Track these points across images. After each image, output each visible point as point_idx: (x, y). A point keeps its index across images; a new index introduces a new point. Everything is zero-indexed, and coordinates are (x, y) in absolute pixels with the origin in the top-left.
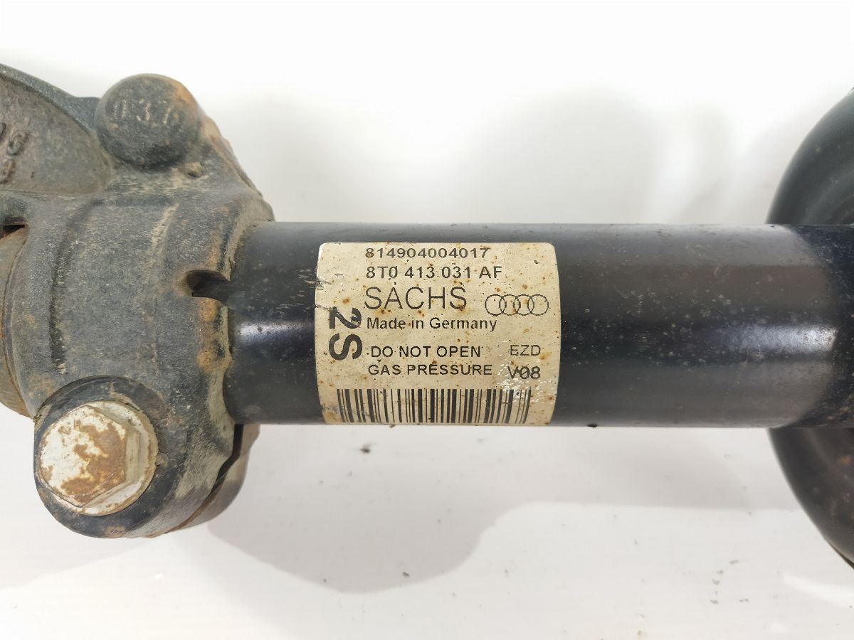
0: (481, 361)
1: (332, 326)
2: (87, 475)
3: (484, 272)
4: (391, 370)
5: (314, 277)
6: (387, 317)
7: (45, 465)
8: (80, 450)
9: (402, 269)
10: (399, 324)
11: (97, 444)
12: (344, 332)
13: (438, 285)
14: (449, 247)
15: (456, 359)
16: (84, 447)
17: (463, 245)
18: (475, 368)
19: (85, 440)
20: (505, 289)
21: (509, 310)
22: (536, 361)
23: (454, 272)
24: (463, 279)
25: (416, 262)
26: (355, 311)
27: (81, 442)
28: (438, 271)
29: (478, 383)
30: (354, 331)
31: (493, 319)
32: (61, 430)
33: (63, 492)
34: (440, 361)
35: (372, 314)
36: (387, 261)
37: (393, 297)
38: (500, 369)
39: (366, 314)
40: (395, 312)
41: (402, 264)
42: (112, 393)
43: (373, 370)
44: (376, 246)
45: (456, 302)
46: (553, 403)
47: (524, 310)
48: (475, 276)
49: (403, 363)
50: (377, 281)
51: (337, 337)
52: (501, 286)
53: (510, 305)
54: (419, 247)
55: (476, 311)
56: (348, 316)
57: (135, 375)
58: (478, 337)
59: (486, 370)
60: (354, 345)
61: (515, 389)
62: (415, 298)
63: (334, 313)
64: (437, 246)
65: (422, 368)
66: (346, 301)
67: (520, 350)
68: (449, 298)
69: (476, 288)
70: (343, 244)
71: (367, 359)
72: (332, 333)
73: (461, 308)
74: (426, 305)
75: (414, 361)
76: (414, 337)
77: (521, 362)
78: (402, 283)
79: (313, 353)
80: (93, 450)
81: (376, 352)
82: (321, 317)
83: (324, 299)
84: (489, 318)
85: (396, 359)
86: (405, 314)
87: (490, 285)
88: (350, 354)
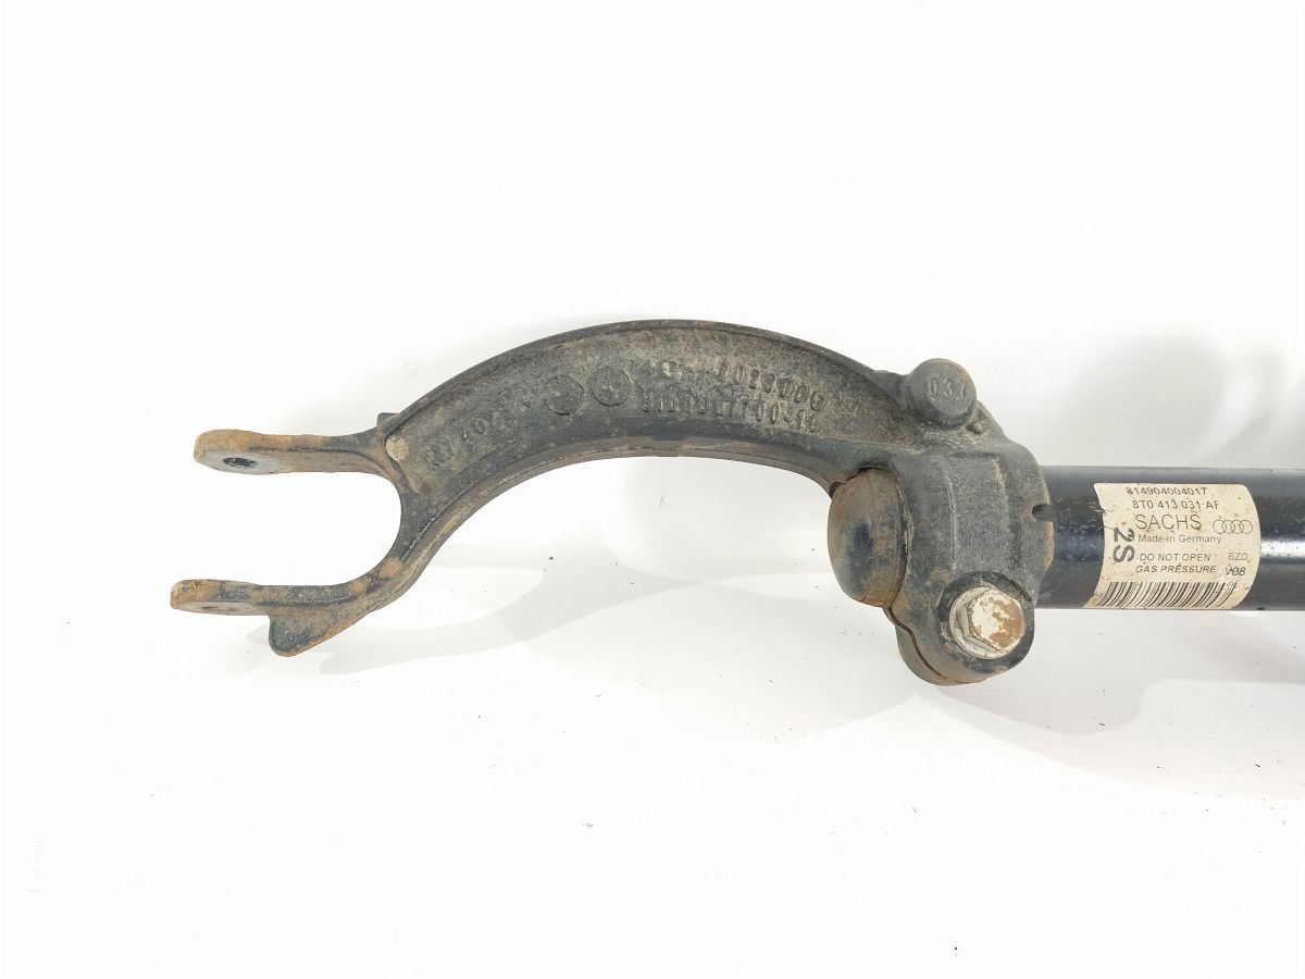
0: (1209, 564)
1: (1116, 540)
2: (1004, 631)
3: (1209, 505)
4: (1150, 569)
5: (1100, 508)
6: (1151, 535)
7: (976, 625)
8: (996, 615)
9: (1156, 503)
10: (1159, 539)
11: (1006, 612)
12: (1123, 543)
13: (1182, 513)
14: (1180, 487)
15: (1194, 562)
16: (999, 614)
17: (1188, 485)
18: (1205, 568)
19: (998, 609)
20: (1225, 516)
21: (1229, 530)
22: (1245, 563)
23: (1189, 504)
24: (1196, 509)
25: (1163, 498)
26: (1130, 530)
27: (996, 611)
28: (1179, 503)
29: (1204, 578)
30: (1130, 543)
31: (1219, 536)
32: (981, 603)
33: (991, 641)
34: (1184, 564)
35: (1142, 532)
36: (1142, 496)
37: (1154, 521)
38: (1221, 569)
39: (1137, 532)
40: (1156, 531)
41: (1154, 498)
42: (982, 582)
43: (1139, 569)
44: (1133, 486)
45: (1195, 525)
46: (1247, 591)
47: (1237, 530)
48: (1204, 507)
49: (1159, 564)
50: (1141, 510)
51: (1119, 547)
52: (1221, 514)
53: (1228, 527)
54: (1160, 486)
55: (1207, 531)
56: (1126, 534)
57: (1001, 570)
58: (1209, 548)
59: (1210, 569)
60: (1129, 552)
61: (1227, 582)
62: (1169, 522)
63: (1117, 531)
64: (1172, 486)
65: (1171, 568)
66: (1124, 524)
67: (1235, 556)
68: (1190, 522)
69: (1206, 516)
70: (1108, 485)
71: (1136, 562)
72: (1116, 544)
73: (1198, 529)
74: (1176, 526)
75: (1167, 564)
76: (1168, 548)
77: (1235, 564)
78: (1159, 512)
79: (1103, 557)
80: (1005, 615)
81: (1143, 557)
82: (1109, 534)
83: (1109, 522)
84: (1216, 535)
85: (1156, 562)
86: (1162, 532)
87: (1214, 513)
88: (1126, 558)
